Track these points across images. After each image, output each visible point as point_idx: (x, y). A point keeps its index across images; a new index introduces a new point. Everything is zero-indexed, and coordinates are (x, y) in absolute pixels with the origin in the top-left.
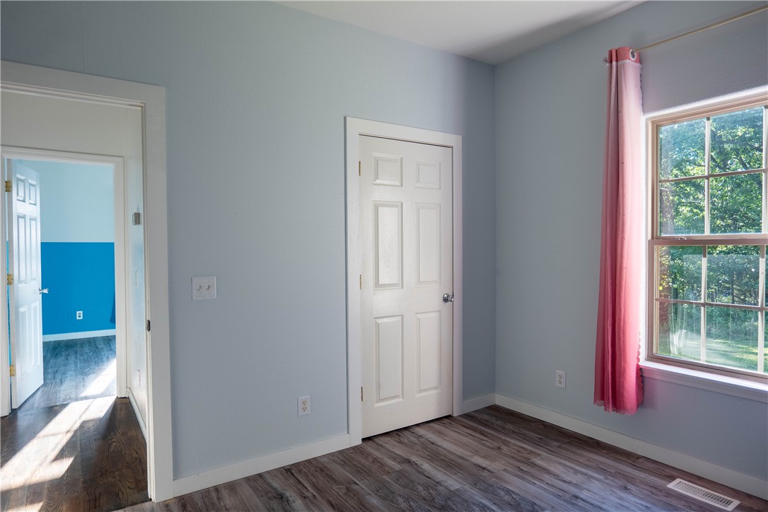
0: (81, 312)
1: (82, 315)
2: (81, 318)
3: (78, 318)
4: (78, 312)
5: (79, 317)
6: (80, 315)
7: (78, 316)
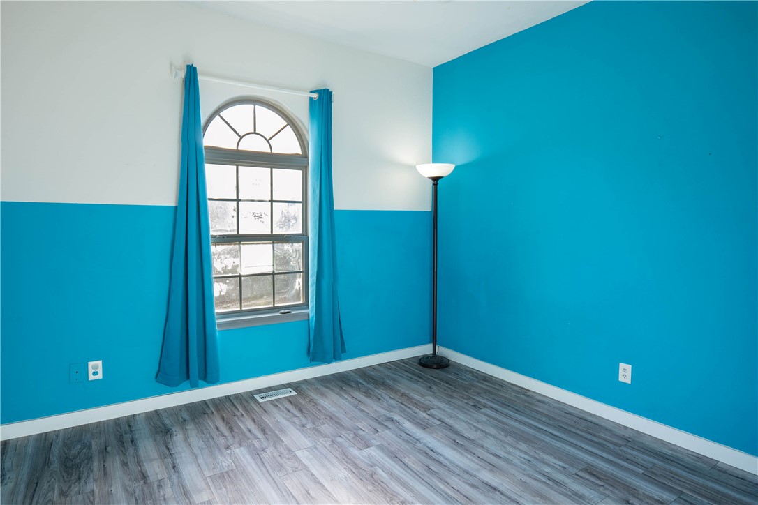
0: (99, 363)
1: (100, 370)
2: (100, 376)
3: (91, 377)
4: (91, 364)
5: (95, 374)
6: (95, 370)
7: (91, 371)
